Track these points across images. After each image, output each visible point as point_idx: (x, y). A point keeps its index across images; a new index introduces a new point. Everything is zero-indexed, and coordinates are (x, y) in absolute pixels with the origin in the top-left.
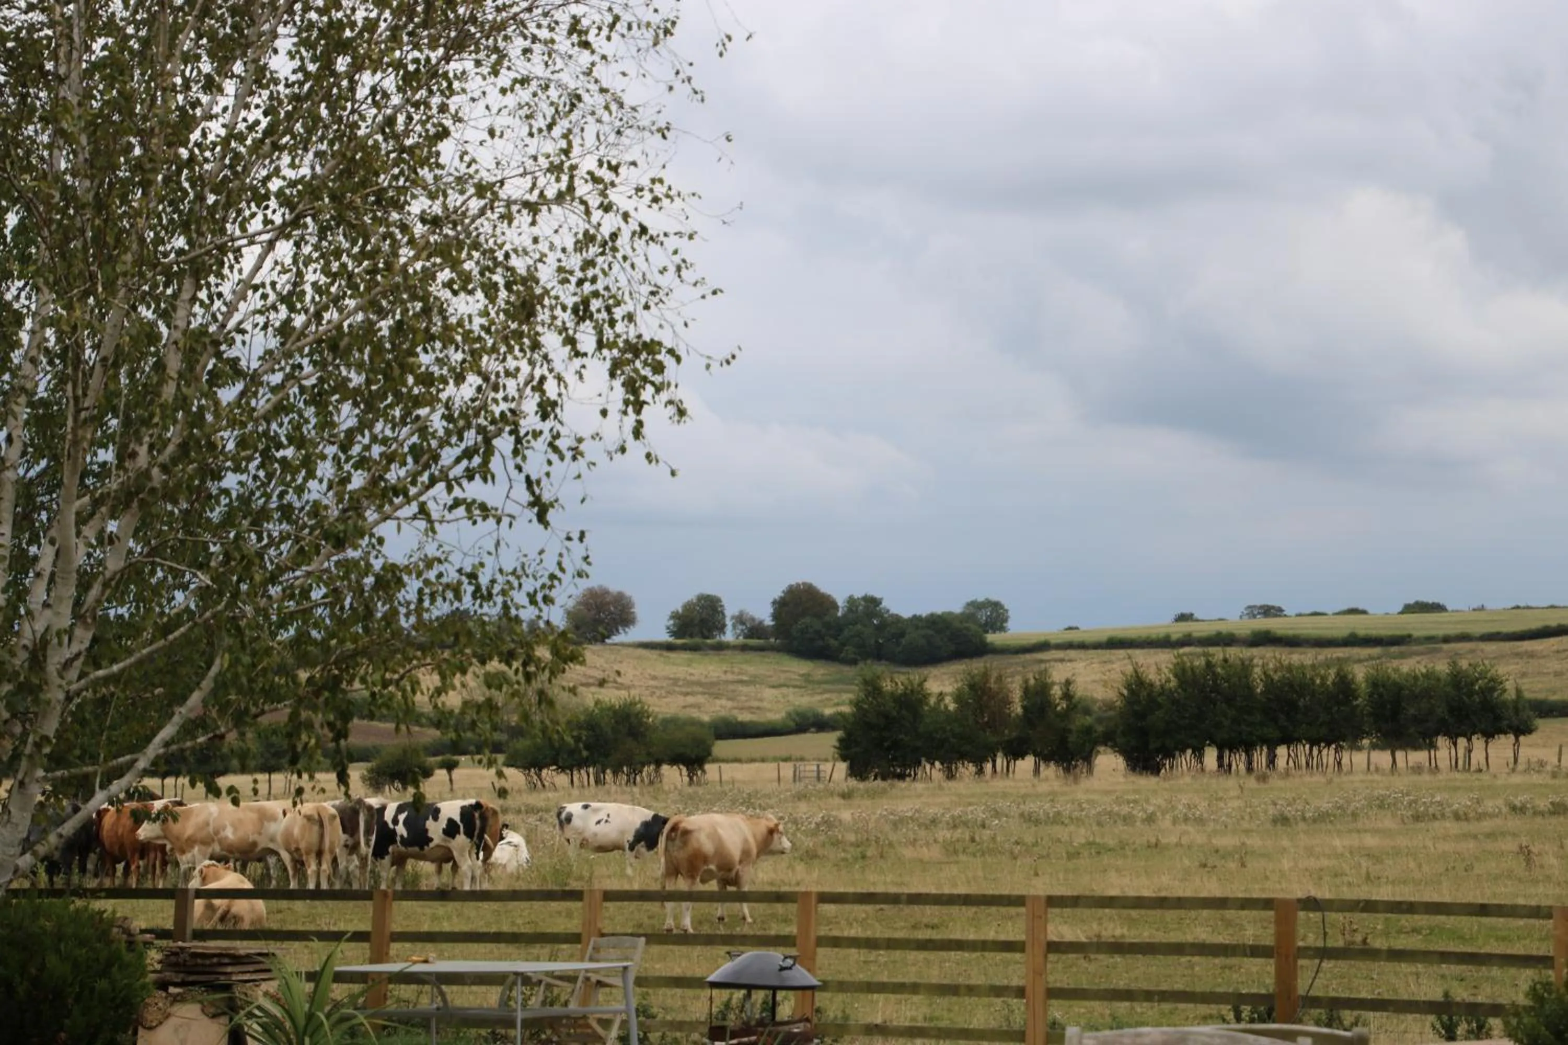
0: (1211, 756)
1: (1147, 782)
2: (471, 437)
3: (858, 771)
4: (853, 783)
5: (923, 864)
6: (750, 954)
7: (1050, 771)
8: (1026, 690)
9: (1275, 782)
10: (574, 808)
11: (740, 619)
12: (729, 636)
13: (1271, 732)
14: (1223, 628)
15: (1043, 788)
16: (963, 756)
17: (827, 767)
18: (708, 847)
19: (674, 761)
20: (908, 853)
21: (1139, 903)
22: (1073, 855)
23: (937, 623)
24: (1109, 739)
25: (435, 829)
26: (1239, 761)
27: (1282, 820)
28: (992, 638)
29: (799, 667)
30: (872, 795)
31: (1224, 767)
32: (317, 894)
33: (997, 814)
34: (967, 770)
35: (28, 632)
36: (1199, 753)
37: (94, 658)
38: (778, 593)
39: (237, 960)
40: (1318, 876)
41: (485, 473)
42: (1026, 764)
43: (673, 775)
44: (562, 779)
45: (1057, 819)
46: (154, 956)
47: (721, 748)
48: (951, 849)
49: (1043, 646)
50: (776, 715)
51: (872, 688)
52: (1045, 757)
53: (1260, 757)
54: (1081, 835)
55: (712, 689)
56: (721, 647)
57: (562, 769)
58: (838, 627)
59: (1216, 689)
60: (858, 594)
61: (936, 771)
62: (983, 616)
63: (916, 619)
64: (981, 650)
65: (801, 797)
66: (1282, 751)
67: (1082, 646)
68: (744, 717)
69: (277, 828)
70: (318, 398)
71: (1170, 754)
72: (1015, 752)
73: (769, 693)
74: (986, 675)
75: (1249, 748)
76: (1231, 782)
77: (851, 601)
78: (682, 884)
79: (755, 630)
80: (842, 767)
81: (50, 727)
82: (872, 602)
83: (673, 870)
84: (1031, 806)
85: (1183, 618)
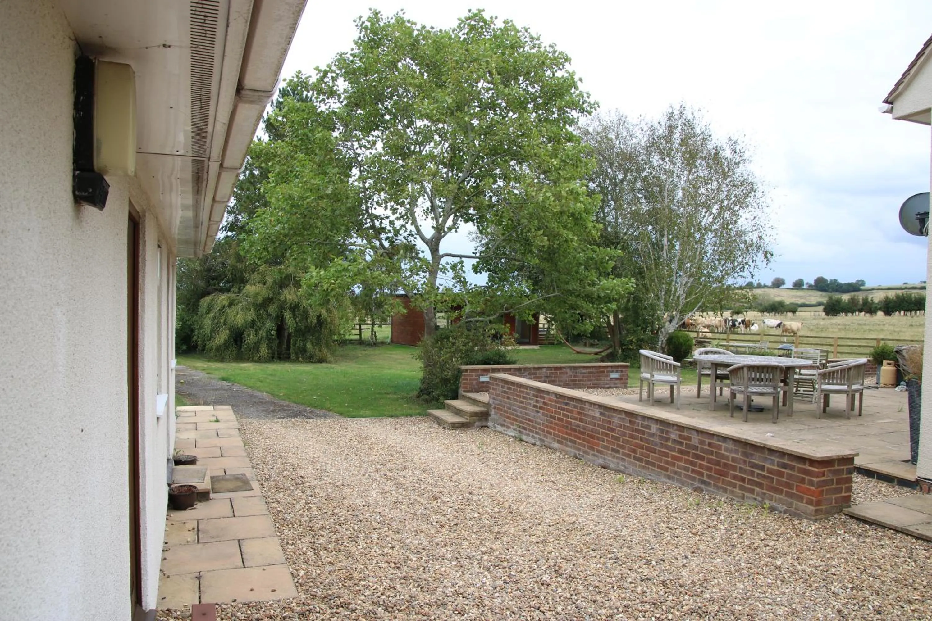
0: (902, 312)
1: (888, 318)
2: (741, 266)
3: (827, 314)
4: (826, 317)
5: (834, 332)
6: (785, 344)
7: (867, 315)
8: (863, 299)
9: (915, 318)
10: (766, 320)
11: (807, 284)
12: (805, 287)
13: (916, 308)
14: (914, 286)
15: (865, 318)
16: (849, 312)
17: (821, 313)
18: (789, 328)
19: (790, 311)
20: (831, 330)
21: (854, 339)
22: (864, 331)
23: (849, 285)
24: (880, 309)
25: (737, 324)
26: (908, 313)
27: (912, 325)
28: (862, 287)
29: (820, 293)
30: (829, 319)
31: (905, 315)
32: (720, 333)
33: (853, 323)
34: (850, 314)
35: (677, 294)
36: (900, 312)
37: (686, 298)
38: (815, 278)
39: (706, 342)
40: (912, 336)
41: (743, 271)
42: (863, 313)
43: (790, 314)
44: (768, 314)
45: (865, 324)
46: (694, 341)
47: (799, 309)
48: (840, 330)
49: (873, 289)
50: (814, 302)
51: (830, 298)
52: (867, 312)
53: (913, 313)
54: (868, 327)
55: (801, 297)
56: (803, 289)
57: (769, 312)
58: (828, 285)
59: (904, 299)
60: (833, 278)
61: (843, 314)
62: (860, 283)
63: (845, 284)
64: (859, 290)
65: (814, 319)
66: (918, 312)
67: (882, 289)
68: (807, 303)
69: (714, 322)
70: (718, 260)
71: (893, 312)
72: (860, 311)
73: (813, 298)
74: (854, 296)
75: (911, 311)
76: (905, 318)
77: (831, 280)
78: (785, 334)
79: (810, 286)
80: (824, 313)
81: (680, 308)
82: (835, 280)
83: (783, 331)
84: (860, 322)
85: (905, 283)
